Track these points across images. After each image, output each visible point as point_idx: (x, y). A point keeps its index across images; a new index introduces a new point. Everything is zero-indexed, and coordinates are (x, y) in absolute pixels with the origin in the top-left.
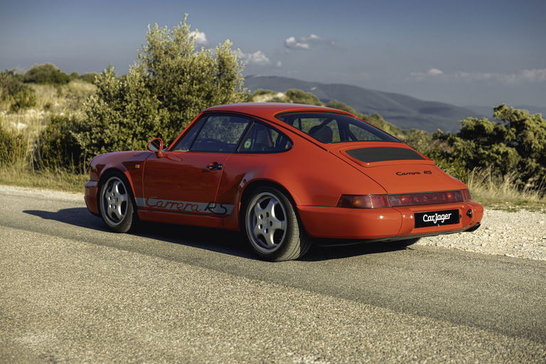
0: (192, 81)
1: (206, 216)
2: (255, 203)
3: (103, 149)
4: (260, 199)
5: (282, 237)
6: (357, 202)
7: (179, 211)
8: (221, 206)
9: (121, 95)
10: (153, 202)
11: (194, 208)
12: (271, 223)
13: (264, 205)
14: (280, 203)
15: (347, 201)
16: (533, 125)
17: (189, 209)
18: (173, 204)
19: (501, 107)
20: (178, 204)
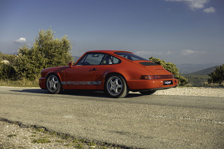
0: (55, 49)
1: (91, 86)
2: (110, 80)
3: (25, 72)
4: (112, 78)
5: (121, 90)
6: (146, 78)
7: (80, 85)
8: (96, 82)
9: (30, 53)
10: (69, 83)
11: (86, 83)
12: (117, 86)
13: (114, 80)
14: (120, 79)
15: (143, 77)
16: (162, 63)
17: (84, 84)
18: (77, 82)
19: (151, 58)
20: (79, 83)
